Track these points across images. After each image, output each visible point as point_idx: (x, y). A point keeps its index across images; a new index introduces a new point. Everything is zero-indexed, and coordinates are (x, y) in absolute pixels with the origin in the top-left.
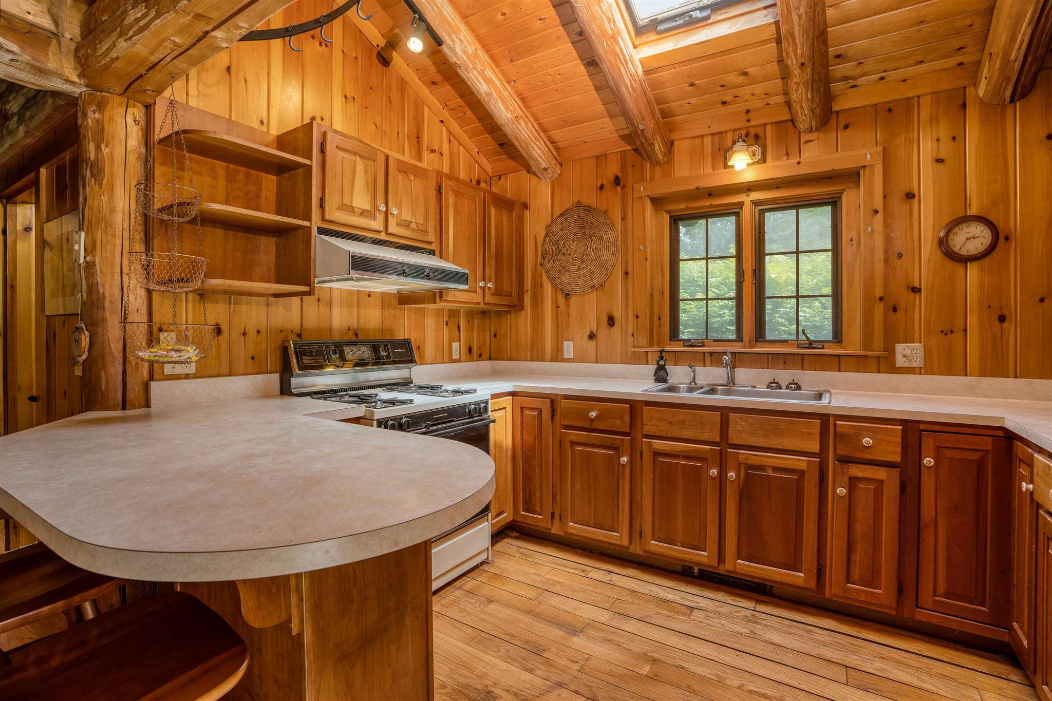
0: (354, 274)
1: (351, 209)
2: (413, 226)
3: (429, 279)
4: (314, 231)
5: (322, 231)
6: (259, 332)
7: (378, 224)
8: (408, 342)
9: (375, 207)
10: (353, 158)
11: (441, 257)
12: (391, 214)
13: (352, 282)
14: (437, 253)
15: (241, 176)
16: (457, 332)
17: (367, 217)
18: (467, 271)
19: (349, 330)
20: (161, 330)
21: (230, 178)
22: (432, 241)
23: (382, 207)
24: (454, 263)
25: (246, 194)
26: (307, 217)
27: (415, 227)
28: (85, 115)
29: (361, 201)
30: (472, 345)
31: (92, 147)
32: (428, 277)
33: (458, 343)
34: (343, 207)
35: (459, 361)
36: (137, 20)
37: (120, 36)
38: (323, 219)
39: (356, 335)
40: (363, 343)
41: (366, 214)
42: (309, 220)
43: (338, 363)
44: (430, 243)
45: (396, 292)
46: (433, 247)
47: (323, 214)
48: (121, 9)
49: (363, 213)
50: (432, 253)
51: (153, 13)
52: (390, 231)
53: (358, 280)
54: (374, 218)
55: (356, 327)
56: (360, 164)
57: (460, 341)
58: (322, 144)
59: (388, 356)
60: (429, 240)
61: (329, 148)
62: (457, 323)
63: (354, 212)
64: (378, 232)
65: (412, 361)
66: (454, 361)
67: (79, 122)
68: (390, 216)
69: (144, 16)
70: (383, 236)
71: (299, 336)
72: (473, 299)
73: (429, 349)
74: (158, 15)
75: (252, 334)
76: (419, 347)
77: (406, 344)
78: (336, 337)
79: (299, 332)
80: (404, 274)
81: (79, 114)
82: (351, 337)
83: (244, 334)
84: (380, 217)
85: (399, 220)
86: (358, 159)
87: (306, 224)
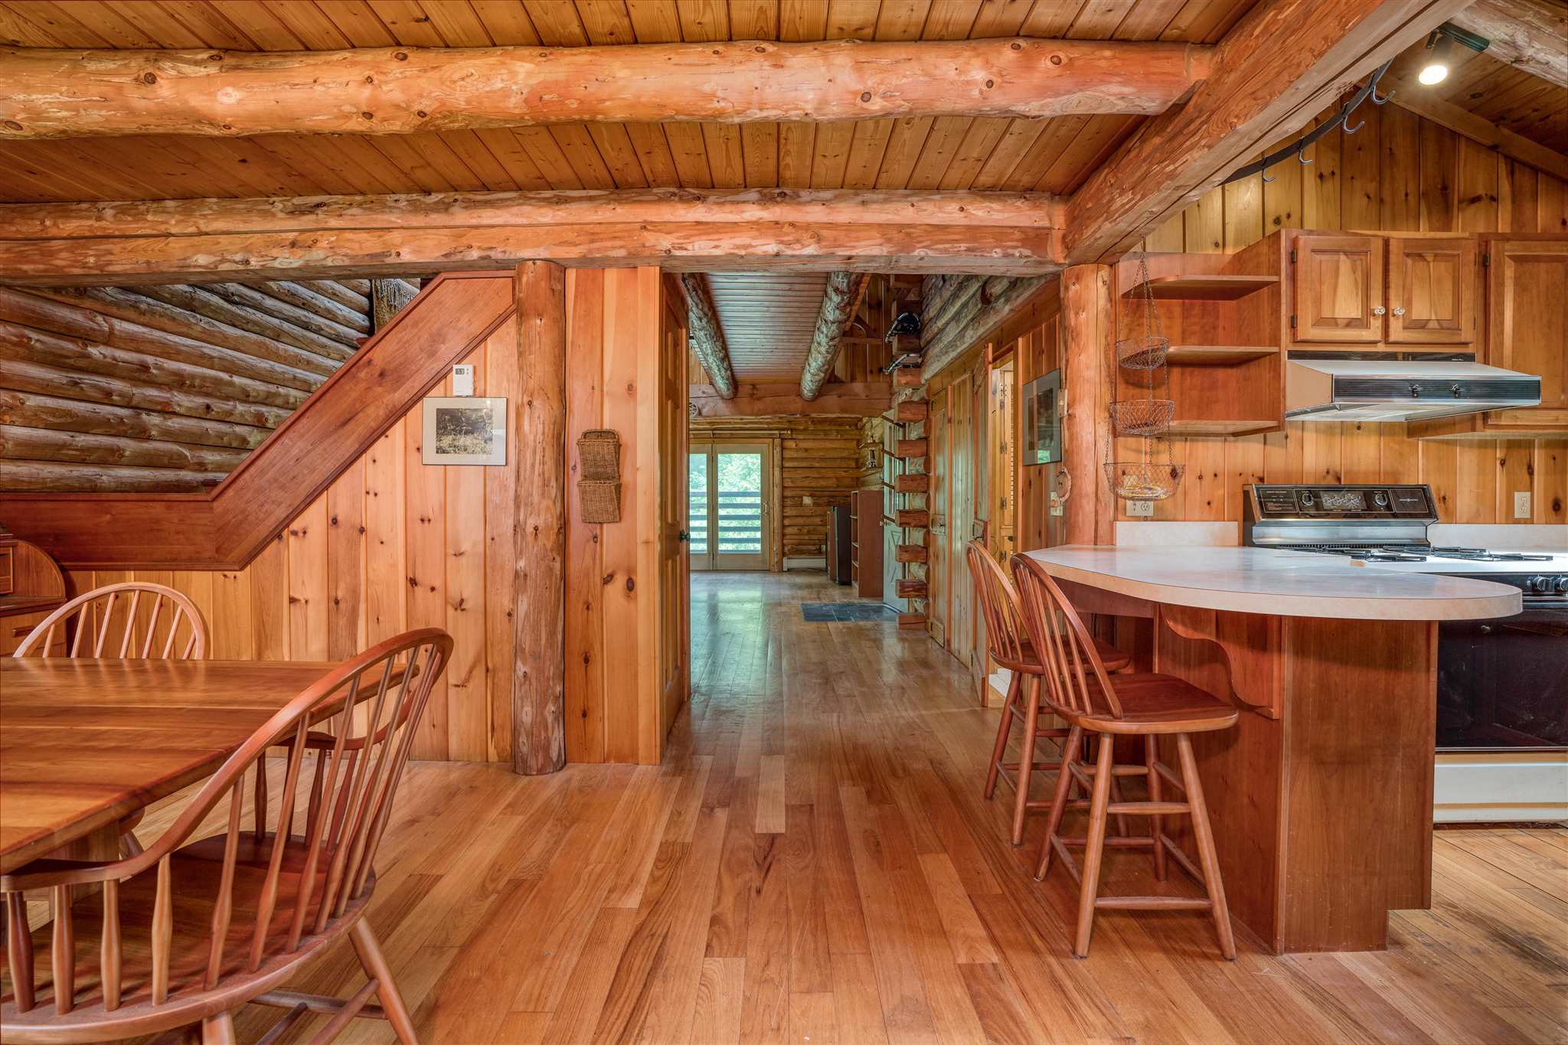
0: (1338, 402)
1: (1333, 322)
2: (1433, 325)
3: (1459, 397)
4: (1285, 355)
5: (1293, 355)
6: (1216, 475)
7: (1374, 332)
8: (1424, 489)
9: (1368, 312)
10: (1335, 257)
11: (1486, 362)
12: (1394, 315)
13: (1335, 412)
14: (1479, 356)
15: (1197, 310)
16: (1527, 477)
17: (1356, 327)
18: (1538, 378)
19: (1328, 472)
20: (1124, 473)
21: (1186, 314)
22: (1468, 340)
23: (1379, 310)
24: (1513, 368)
25: (1203, 327)
26: (1275, 340)
27: (1437, 326)
28: (1067, 288)
29: (1347, 306)
30: (1561, 496)
31: (1072, 315)
32: (1456, 394)
33: (1528, 494)
34: (1320, 322)
35: (1530, 521)
36: (1123, 205)
37: (1106, 219)
38: (1295, 342)
39: (1339, 479)
40: (1351, 489)
41: (1354, 323)
42: (1279, 345)
43: (1313, 512)
44: (1466, 344)
45: (1403, 420)
46: (1470, 350)
47: (1294, 335)
48: (1107, 198)
49: (1350, 323)
50: (1469, 358)
51: (1138, 197)
52: (1392, 338)
53: (1342, 408)
54: (1367, 326)
55: (1338, 468)
56: (1344, 262)
57: (1531, 489)
58: (1292, 253)
59: (1388, 507)
60: (1463, 340)
61: (1301, 255)
62: (1525, 461)
63: (1337, 324)
64: (1375, 343)
65: (1431, 514)
66: (1518, 522)
67: (1062, 296)
68: (1392, 319)
69: (1130, 201)
70: (1381, 348)
71: (1262, 480)
72: (1557, 420)
73: (1464, 499)
74: (1143, 197)
75: (1208, 477)
76: (1444, 498)
77: (1422, 492)
78: (1309, 481)
79: (1261, 475)
80: (1414, 394)
81: (1062, 289)
82: (1331, 481)
83: (1200, 477)
84: (1376, 324)
85: (1407, 321)
86: (1343, 257)
87: (1275, 349)
